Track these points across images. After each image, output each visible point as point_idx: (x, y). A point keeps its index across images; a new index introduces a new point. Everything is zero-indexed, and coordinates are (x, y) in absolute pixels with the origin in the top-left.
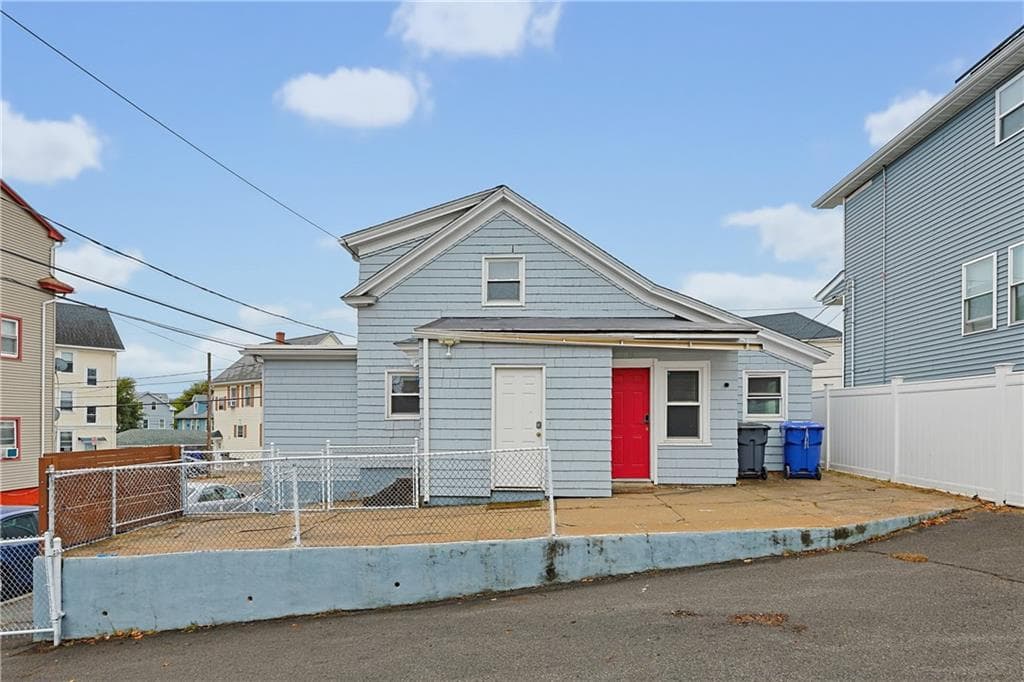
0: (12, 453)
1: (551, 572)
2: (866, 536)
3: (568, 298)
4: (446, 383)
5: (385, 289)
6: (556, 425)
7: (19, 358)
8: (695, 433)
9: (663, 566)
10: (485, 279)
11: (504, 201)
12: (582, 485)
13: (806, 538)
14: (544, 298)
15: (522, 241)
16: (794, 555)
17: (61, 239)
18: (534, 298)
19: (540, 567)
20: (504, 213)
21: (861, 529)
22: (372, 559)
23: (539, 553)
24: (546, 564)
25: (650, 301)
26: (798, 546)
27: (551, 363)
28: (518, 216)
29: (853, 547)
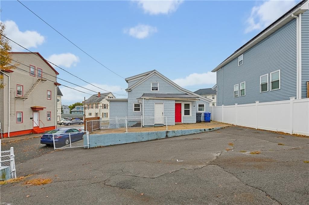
0: (50, 119)
1: (167, 136)
2: (214, 130)
4: (147, 106)
5: (133, 88)
6: (166, 113)
7: (51, 99)
8: (189, 114)
9: (184, 134)
10: (152, 86)
11: (155, 72)
12: (171, 123)
13: (205, 130)
14: (162, 90)
15: (158, 80)
16: (203, 132)
17: (58, 74)
18: (160, 90)
19: (165, 135)
20: (155, 75)
22: (139, 134)
23: (165, 133)
25: (181, 91)
26: (204, 131)
27: (165, 103)
28: (157, 75)
29: (212, 131)
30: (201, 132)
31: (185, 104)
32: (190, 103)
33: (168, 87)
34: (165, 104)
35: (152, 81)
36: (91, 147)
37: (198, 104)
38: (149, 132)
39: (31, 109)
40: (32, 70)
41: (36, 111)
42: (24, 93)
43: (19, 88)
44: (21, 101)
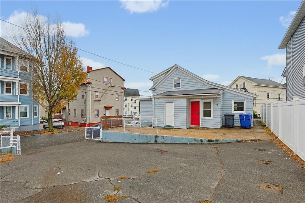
0: (117, 115)
1: (156, 141)
2: (218, 142)
3: (190, 86)
5: (156, 87)
6: (176, 114)
7: (119, 100)
8: (210, 116)
9: (174, 142)
10: (174, 83)
12: (181, 126)
13: (201, 140)
14: (185, 86)
15: (180, 75)
16: (199, 144)
17: (124, 80)
18: (183, 87)
19: (154, 140)
20: (177, 70)
21: (217, 140)
22: (132, 135)
23: (154, 137)
25: (208, 85)
26: (200, 142)
28: (180, 70)
29: (213, 144)
30: (196, 142)
31: (204, 103)
32: (212, 101)
33: (192, 82)
34: (176, 103)
35: (174, 77)
36: (103, 141)
37: (234, 102)
38: (140, 135)
39: (104, 107)
40: (105, 80)
41: (108, 109)
42: (100, 97)
43: (97, 94)
44: (97, 103)
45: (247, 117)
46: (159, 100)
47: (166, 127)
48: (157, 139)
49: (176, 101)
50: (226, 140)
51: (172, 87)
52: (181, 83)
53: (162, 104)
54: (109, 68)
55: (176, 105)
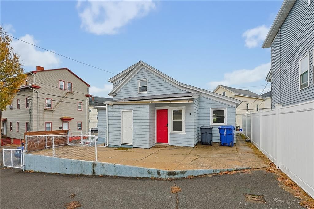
0: (80, 128)
1: (94, 171)
3: (158, 90)
6: (134, 127)
7: (82, 110)
10: (139, 86)
11: (142, 65)
12: (141, 144)
13: (159, 173)
14: (152, 90)
15: (147, 75)
17: (90, 86)
18: (150, 90)
19: (91, 169)
20: (143, 68)
21: (183, 173)
23: (91, 166)
24: (93, 169)
25: (180, 88)
28: (146, 68)
30: (150, 176)
31: (174, 111)
32: (183, 108)
33: (161, 85)
34: (135, 112)
35: (139, 78)
36: (26, 170)
37: (212, 110)
38: (71, 161)
39: (60, 119)
40: (61, 84)
41: (66, 122)
42: (53, 106)
44: (50, 113)
45: (229, 130)
46: (114, 107)
47: (123, 146)
48: (95, 168)
49: (136, 109)
50: (198, 172)
51: (136, 92)
52: (147, 85)
53: (117, 113)
54: (67, 69)
55: (136, 115)
